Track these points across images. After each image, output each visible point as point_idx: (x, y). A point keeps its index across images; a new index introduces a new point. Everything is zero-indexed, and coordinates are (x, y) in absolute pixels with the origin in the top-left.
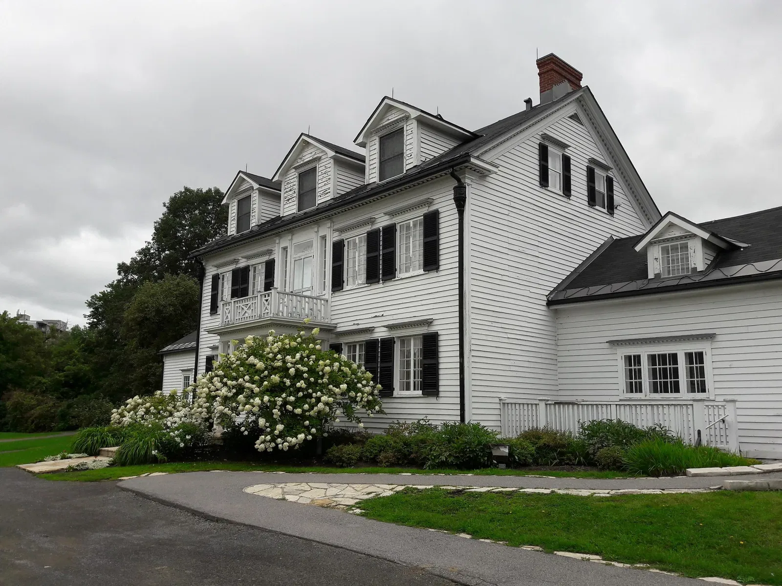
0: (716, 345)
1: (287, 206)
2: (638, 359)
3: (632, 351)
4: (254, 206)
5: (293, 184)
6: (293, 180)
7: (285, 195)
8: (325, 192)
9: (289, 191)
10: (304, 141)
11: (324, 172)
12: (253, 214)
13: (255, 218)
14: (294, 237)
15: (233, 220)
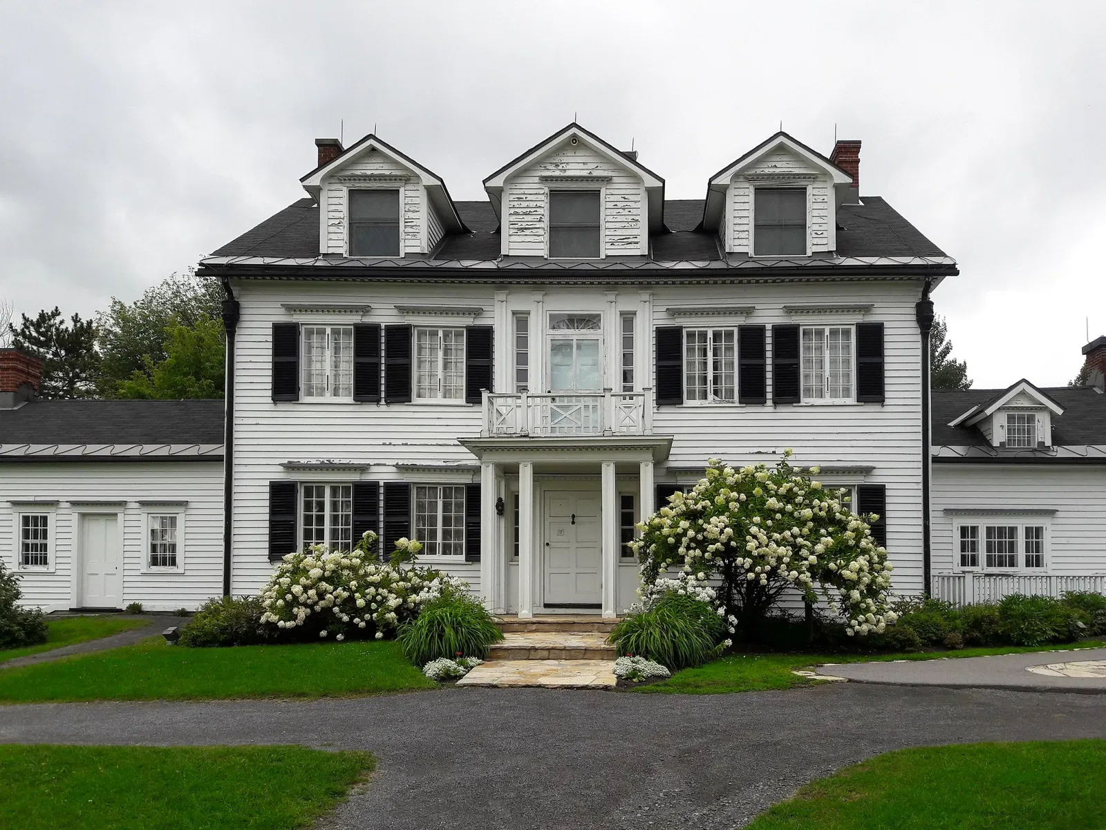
0: (1056, 521)
1: (513, 239)
2: (974, 529)
3: (969, 522)
4: (411, 215)
5: (534, 204)
6: (530, 197)
7: (513, 218)
8: (626, 240)
9: (525, 214)
10: (574, 138)
11: (621, 205)
12: (407, 230)
13: (414, 234)
14: (547, 298)
15: (332, 229)
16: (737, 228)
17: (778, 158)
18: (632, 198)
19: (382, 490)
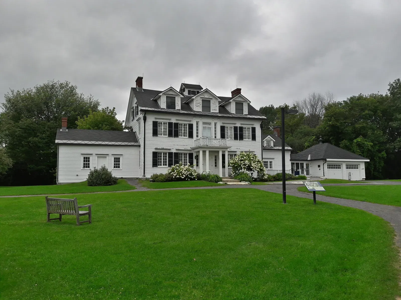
0: (274, 160)
1: (197, 108)
4: (178, 102)
5: (199, 102)
6: (199, 101)
7: (196, 104)
8: (215, 110)
9: (198, 103)
10: (206, 91)
11: (214, 103)
12: (177, 105)
13: (178, 106)
14: (202, 119)
15: (163, 103)
16: (233, 109)
17: (239, 97)
18: (216, 102)
19: (173, 154)
